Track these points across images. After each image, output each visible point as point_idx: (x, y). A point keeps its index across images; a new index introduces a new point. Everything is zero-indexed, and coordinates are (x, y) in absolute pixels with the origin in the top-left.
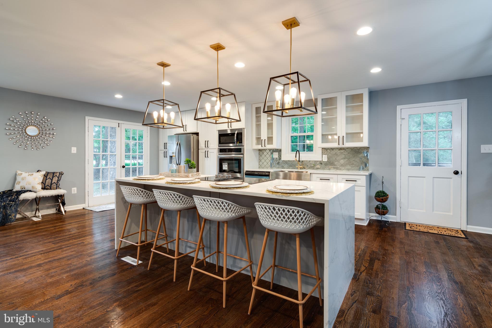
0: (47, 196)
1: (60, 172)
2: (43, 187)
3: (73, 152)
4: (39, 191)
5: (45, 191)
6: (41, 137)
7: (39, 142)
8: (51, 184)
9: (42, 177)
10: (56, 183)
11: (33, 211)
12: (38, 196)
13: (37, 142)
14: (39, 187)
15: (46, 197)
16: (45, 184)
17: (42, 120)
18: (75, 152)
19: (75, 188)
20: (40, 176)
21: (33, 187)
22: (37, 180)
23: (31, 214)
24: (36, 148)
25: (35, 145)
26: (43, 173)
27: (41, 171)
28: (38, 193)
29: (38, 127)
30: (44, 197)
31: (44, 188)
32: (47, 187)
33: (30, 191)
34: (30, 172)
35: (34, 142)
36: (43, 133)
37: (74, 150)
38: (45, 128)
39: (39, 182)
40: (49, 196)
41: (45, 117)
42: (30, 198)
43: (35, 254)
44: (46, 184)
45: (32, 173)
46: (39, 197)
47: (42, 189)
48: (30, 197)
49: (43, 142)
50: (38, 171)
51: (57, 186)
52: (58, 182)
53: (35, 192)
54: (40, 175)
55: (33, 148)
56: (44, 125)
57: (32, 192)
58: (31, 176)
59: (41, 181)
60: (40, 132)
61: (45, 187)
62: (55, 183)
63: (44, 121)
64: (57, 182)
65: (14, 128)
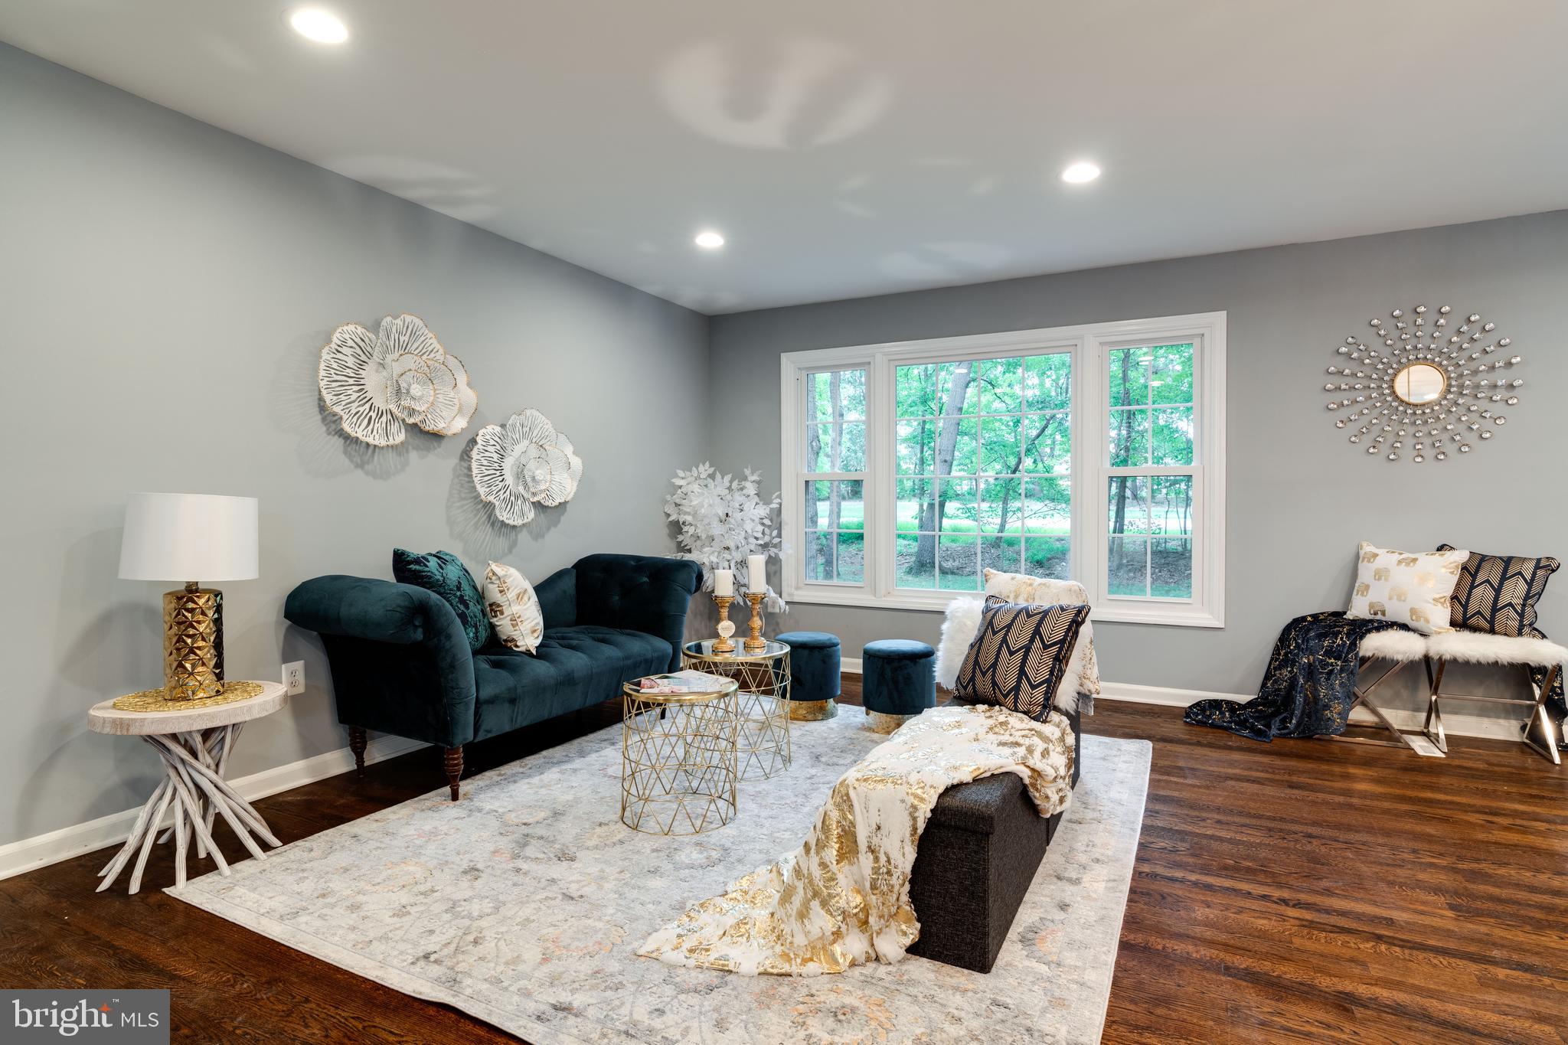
0: (1473, 660)
1: (1539, 560)
2: (1459, 617)
4: (1439, 633)
5: (1466, 635)
6: (1456, 404)
7: (1446, 428)
8: (1495, 609)
9: (1452, 573)
10: (1519, 608)
11: (1417, 710)
12: (1434, 653)
13: (1439, 426)
14: (1440, 616)
15: (1467, 663)
16: (1465, 607)
17: (1459, 332)
20: (1443, 570)
21: (1413, 611)
22: (1431, 584)
23: (1412, 721)
24: (1434, 452)
25: (1428, 441)
26: (1461, 556)
27: (1452, 548)
28: (1433, 639)
29: (1440, 364)
30: (1460, 660)
31: (1461, 623)
32: (1473, 621)
33: (1404, 627)
34: (1408, 549)
35: (1425, 429)
36: (1462, 386)
38: (1473, 365)
39: (1438, 596)
40: (1482, 660)
41: (1473, 318)
42: (1399, 657)
43: (1354, 925)
44: (1473, 608)
45: (1413, 556)
46: (1436, 657)
47: (1453, 624)
48: (1398, 653)
49: (1462, 428)
50: (1440, 548)
51: (1522, 620)
52: (1530, 602)
53: (1423, 635)
54: (1445, 567)
55: (1421, 453)
56: (1466, 354)
57: (1410, 634)
58: (1408, 564)
59: (1450, 592)
60: (1450, 386)
61: (1465, 619)
62: (1511, 604)
63: (1466, 337)
65: (1351, 381)
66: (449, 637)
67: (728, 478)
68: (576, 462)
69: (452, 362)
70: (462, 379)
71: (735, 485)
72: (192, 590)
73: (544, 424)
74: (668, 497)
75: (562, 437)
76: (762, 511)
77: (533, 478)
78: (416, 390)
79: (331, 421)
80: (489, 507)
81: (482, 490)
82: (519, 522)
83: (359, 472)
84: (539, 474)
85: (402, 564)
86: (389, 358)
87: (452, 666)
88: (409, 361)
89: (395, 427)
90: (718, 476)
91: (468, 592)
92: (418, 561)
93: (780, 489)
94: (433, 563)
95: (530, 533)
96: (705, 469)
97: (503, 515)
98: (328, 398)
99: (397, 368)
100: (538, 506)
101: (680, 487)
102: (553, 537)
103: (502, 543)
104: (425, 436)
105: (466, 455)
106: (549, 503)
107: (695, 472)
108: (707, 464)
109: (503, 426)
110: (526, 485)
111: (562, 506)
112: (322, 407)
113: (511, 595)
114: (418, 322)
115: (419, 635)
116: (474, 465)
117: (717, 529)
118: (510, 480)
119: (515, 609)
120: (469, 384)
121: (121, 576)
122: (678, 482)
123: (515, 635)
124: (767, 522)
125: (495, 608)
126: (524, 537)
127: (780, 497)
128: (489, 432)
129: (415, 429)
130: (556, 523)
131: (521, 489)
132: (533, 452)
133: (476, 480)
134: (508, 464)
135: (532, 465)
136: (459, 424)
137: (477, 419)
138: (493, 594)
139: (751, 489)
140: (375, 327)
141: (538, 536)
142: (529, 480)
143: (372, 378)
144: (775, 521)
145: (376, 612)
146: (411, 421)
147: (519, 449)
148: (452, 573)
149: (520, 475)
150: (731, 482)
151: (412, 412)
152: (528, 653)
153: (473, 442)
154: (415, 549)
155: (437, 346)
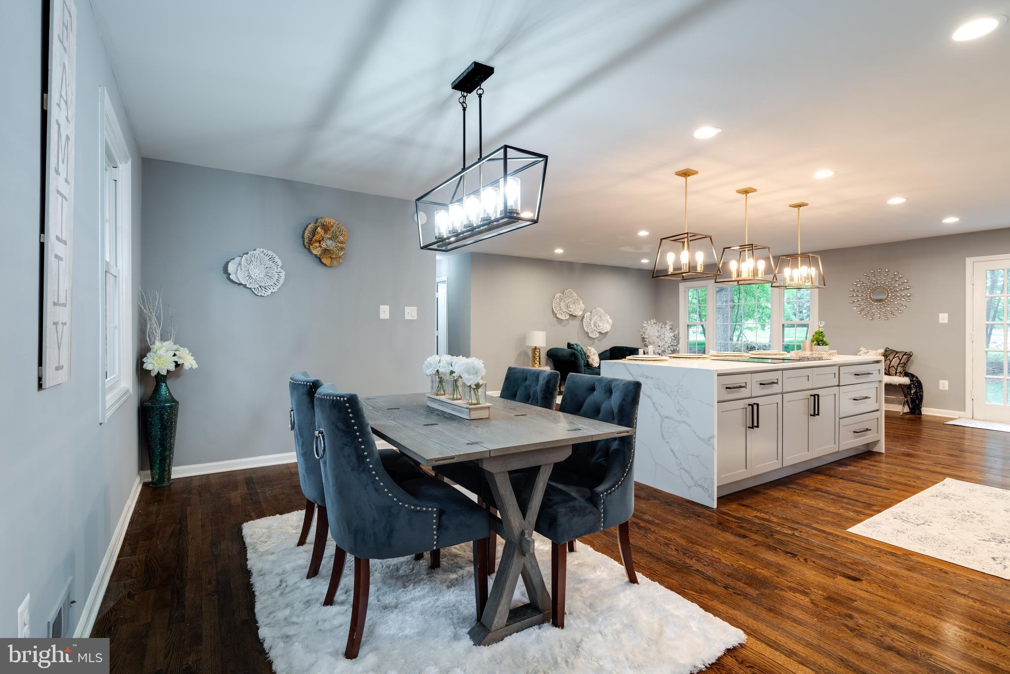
1: (906, 353)
3: (941, 321)
6: (890, 301)
7: (888, 309)
8: (889, 368)
10: (896, 367)
13: (885, 308)
17: (892, 278)
18: (946, 321)
19: (946, 382)
24: (884, 317)
25: (882, 313)
26: (882, 351)
29: (886, 288)
35: (881, 310)
36: (892, 295)
37: (944, 318)
38: (896, 289)
40: (893, 384)
41: (896, 273)
49: (893, 309)
51: (896, 371)
52: (900, 365)
55: (880, 317)
56: (893, 285)
60: (888, 295)
62: (893, 366)
63: (894, 279)
64: (898, 366)
65: (857, 293)
66: (579, 360)
67: (661, 324)
68: (610, 321)
69: (579, 298)
70: (581, 302)
71: (663, 326)
72: (536, 348)
73: (602, 311)
74: (641, 330)
75: (606, 314)
76: (672, 335)
77: (599, 326)
78: (571, 306)
79: (555, 314)
80: (587, 333)
81: (586, 329)
82: (595, 337)
83: (559, 325)
84: (600, 325)
85: (569, 346)
86: (566, 299)
87: (579, 366)
88: (570, 300)
89: (567, 315)
90: (658, 323)
91: (582, 353)
92: (572, 345)
93: (679, 327)
94: (575, 346)
95: (598, 340)
96: (653, 321)
97: (591, 335)
98: (554, 310)
99: (567, 301)
100: (600, 333)
101: (645, 327)
102: (604, 341)
103: (590, 342)
104: (573, 316)
105: (582, 320)
106: (603, 332)
107: (649, 322)
108: (655, 320)
109: (591, 312)
110: (596, 327)
111: (607, 333)
112: (553, 311)
113: (592, 354)
114: (572, 290)
115: (573, 359)
116: (584, 323)
117: (656, 340)
118: (592, 326)
119: (593, 357)
120: (583, 303)
121: (527, 345)
122: (645, 325)
123: (593, 363)
124: (673, 338)
125: (588, 357)
126: (596, 341)
127: (679, 330)
128: (587, 314)
129: (571, 315)
130: (605, 337)
131: (595, 328)
132: (599, 319)
133: (584, 326)
134: (592, 322)
135: (598, 322)
136: (581, 313)
137: (585, 311)
138: (588, 353)
139: (668, 327)
140: (563, 293)
141: (600, 341)
142: (597, 326)
143: (562, 304)
144: (676, 338)
145: (565, 354)
146: (570, 313)
147: (595, 318)
148: (579, 348)
149: (595, 325)
150: (662, 325)
151: (570, 311)
152: (596, 367)
153: (584, 317)
154: (572, 343)
155: (576, 295)
